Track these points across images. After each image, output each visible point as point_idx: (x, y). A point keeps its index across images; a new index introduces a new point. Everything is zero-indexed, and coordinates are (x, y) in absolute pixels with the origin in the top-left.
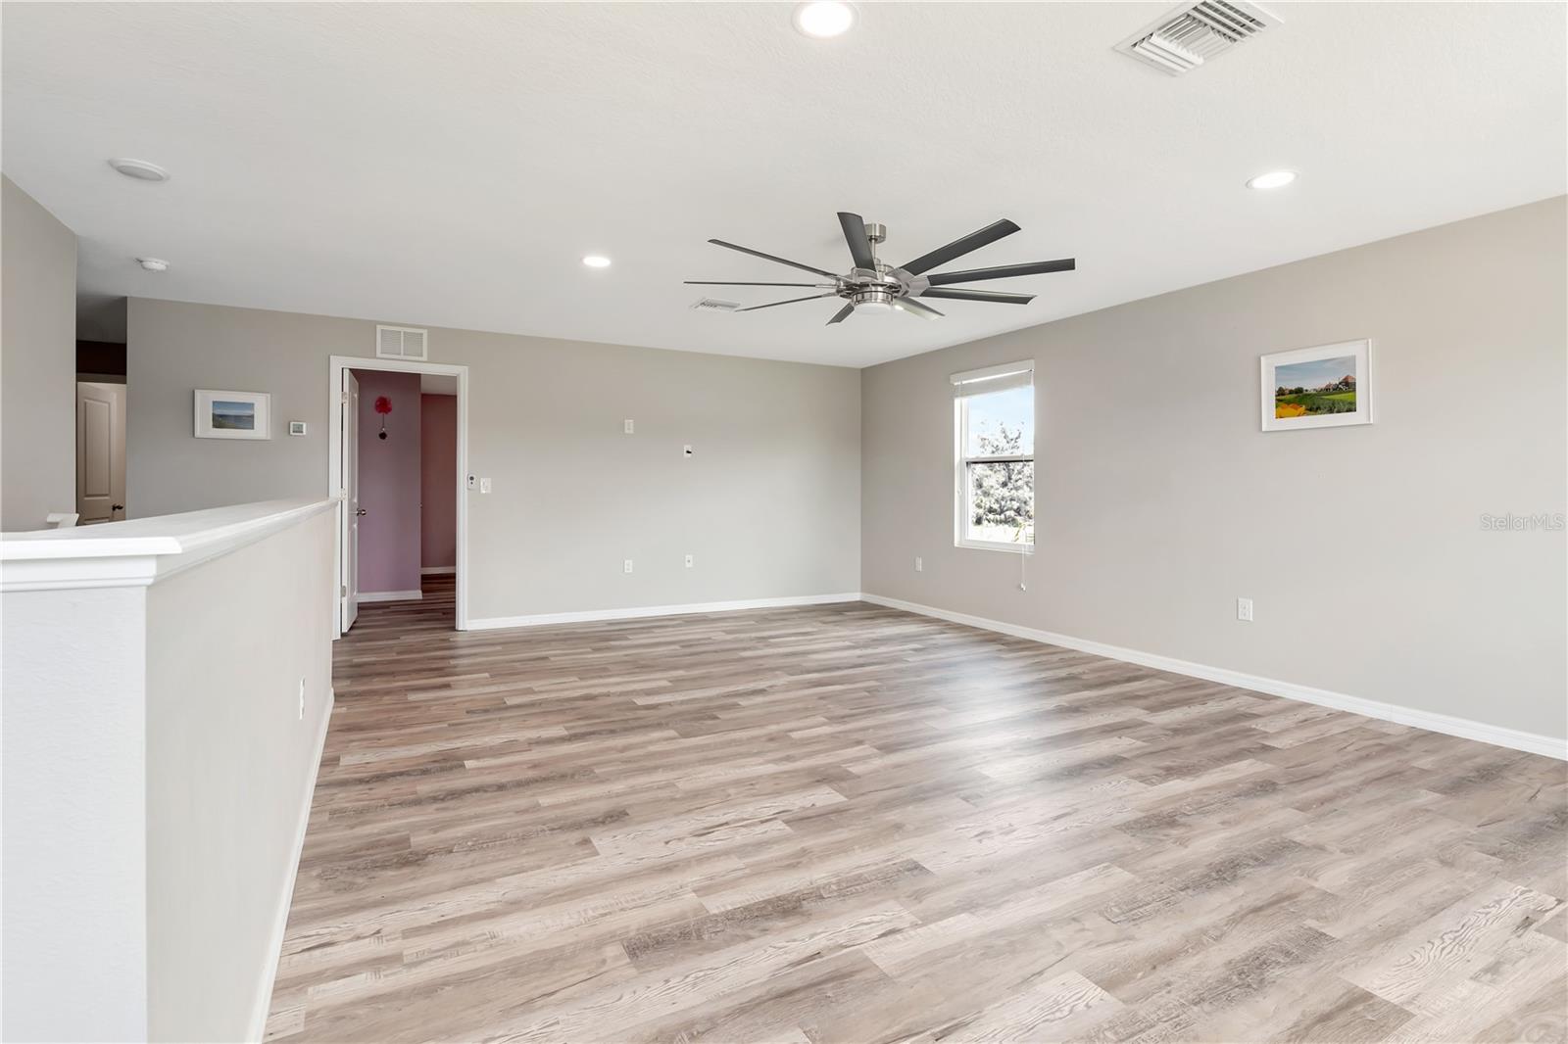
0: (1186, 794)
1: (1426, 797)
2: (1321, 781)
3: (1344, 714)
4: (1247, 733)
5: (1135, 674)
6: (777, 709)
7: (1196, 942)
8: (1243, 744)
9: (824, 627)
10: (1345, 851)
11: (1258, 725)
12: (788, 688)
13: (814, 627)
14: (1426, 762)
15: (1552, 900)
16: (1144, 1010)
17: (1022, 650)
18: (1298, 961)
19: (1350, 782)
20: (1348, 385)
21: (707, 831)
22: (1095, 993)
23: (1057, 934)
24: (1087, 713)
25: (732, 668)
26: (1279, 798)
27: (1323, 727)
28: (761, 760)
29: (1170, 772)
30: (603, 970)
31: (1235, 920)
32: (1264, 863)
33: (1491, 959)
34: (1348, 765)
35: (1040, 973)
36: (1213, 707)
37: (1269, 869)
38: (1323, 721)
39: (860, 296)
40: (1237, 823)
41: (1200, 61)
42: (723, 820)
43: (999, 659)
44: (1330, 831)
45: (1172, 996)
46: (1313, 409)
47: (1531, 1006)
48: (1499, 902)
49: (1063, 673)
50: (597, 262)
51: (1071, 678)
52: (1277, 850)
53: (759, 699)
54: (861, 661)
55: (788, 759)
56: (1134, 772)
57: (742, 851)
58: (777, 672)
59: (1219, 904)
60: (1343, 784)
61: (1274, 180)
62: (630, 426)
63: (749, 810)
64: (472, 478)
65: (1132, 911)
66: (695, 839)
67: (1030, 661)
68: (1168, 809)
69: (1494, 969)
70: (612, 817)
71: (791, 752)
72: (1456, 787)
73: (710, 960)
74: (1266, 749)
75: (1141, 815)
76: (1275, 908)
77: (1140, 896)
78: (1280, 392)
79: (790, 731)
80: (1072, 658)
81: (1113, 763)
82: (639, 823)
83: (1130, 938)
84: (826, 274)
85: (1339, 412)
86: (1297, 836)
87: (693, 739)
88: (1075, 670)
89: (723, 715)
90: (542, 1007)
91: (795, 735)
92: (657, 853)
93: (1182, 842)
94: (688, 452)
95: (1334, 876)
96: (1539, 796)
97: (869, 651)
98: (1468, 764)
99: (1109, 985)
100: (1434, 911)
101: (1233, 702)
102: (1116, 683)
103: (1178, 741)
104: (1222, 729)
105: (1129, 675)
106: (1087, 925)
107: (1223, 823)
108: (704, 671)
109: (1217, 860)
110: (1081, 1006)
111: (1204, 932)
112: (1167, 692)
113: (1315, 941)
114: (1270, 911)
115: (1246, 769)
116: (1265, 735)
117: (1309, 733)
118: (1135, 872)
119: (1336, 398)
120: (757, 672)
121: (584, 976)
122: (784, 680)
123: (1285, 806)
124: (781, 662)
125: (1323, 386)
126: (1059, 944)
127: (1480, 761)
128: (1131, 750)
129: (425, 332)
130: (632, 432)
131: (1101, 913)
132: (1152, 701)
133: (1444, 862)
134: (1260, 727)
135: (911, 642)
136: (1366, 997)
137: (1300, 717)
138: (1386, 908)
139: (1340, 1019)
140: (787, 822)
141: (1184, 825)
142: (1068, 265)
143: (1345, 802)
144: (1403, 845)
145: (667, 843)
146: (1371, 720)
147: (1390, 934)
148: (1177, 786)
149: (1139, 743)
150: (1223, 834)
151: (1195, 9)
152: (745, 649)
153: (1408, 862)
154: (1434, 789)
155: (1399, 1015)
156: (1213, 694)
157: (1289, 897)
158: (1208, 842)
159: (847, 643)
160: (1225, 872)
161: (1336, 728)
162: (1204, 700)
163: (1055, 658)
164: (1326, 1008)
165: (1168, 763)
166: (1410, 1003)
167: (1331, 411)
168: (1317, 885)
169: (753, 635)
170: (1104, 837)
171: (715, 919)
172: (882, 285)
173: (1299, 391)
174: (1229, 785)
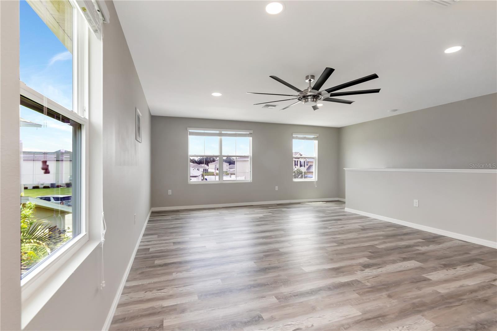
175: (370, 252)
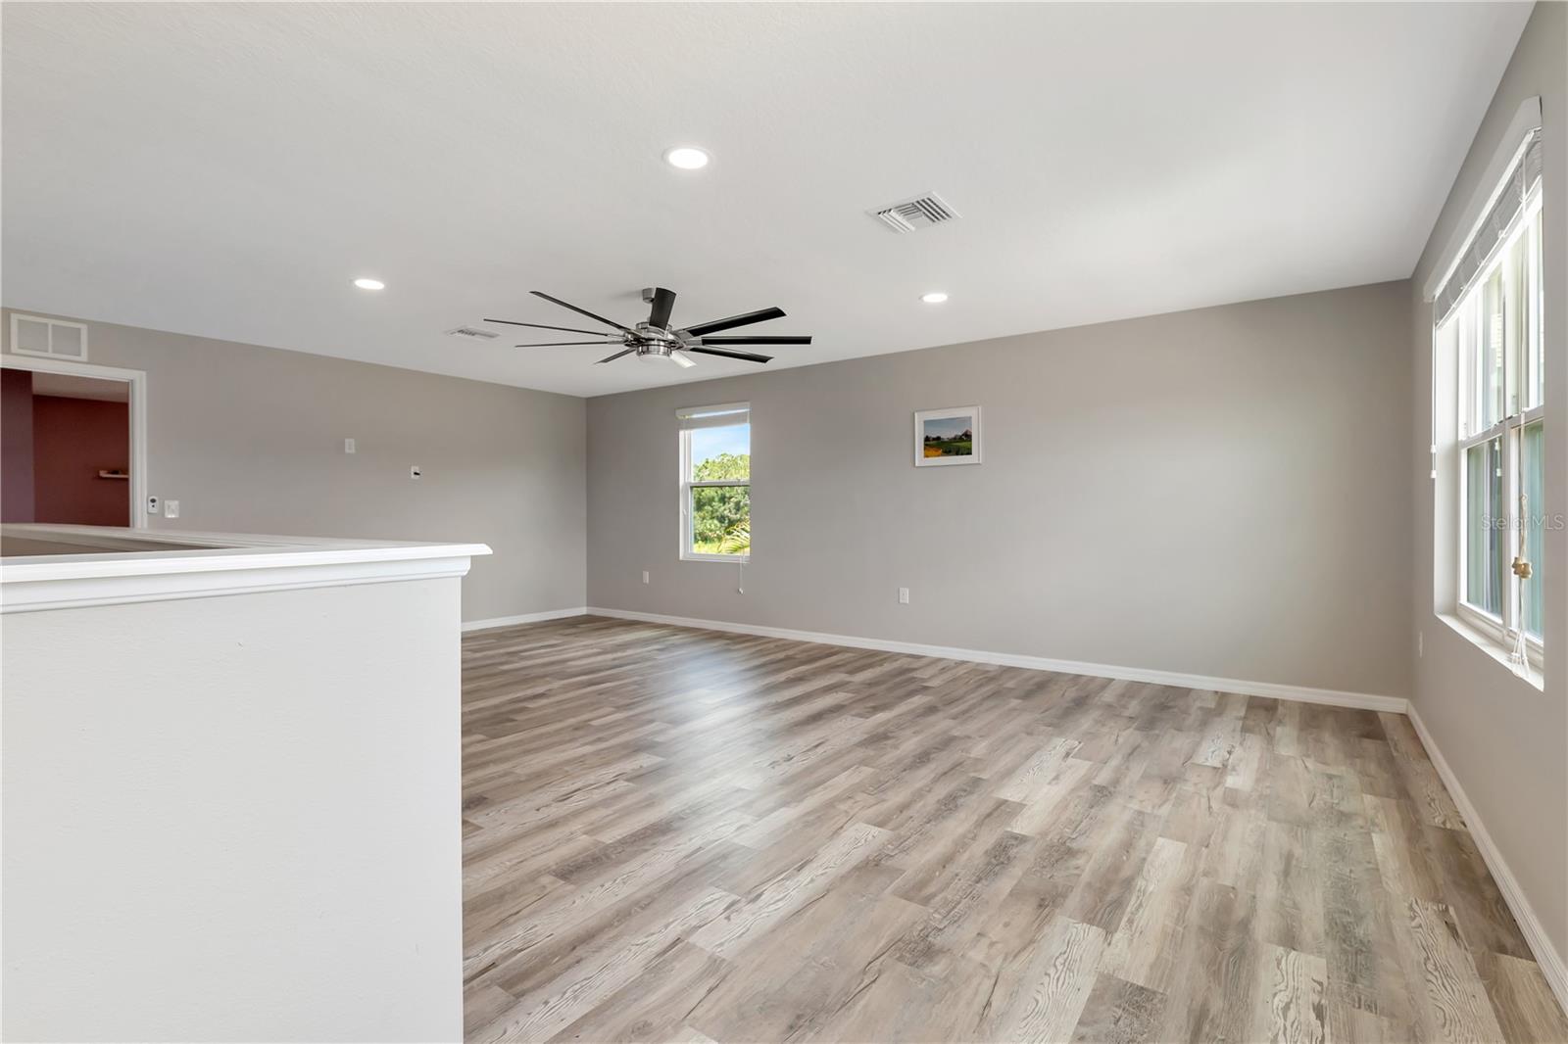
0: (889, 721)
1: (1014, 703)
2: (961, 701)
3: (963, 663)
4: (912, 680)
5: (830, 651)
6: (565, 707)
7: (919, 795)
8: (912, 687)
9: (566, 639)
10: (981, 737)
11: (917, 674)
12: (566, 689)
13: (557, 639)
14: (1011, 684)
15: (1077, 742)
16: (903, 832)
17: (744, 642)
18: (971, 793)
19: (975, 701)
20: (968, 436)
21: (566, 797)
22: (875, 830)
23: (843, 807)
24: (809, 680)
25: (500, 680)
26: (940, 715)
27: (954, 671)
28: (578, 744)
29: (876, 709)
30: (545, 892)
31: (936, 780)
32: (942, 750)
33: (1054, 774)
34: (973, 691)
35: (842, 827)
36: (887, 667)
37: (945, 753)
38: (954, 668)
39: (645, 348)
40: (922, 731)
41: (913, 228)
42: (576, 786)
43: (729, 650)
44: (971, 727)
45: (915, 822)
46: (947, 452)
47: (1073, 790)
48: (1055, 748)
49: (781, 655)
50: (369, 284)
51: (788, 658)
52: (947, 742)
53: (544, 701)
54: (616, 662)
55: (600, 740)
56: (853, 713)
57: (605, 803)
58: (548, 679)
59: (924, 776)
60: (971, 702)
61: (935, 298)
62: (350, 447)
63: (592, 778)
64: (153, 501)
65: (879, 787)
66: (561, 803)
67: (754, 650)
68: (882, 729)
69: (1056, 778)
70: (473, 802)
71: (600, 735)
72: (1027, 695)
73: (627, 868)
74: (926, 688)
75: (866, 736)
76: (954, 771)
77: (882, 779)
78: (927, 439)
79: (590, 720)
80: (783, 645)
81: (837, 709)
82: (502, 802)
83: (884, 800)
84: (619, 327)
85: (962, 454)
86: (955, 733)
87: (502, 739)
88: (790, 653)
89: (520, 717)
90: (515, 922)
91: (594, 723)
92: (533, 819)
93: (896, 747)
94: (416, 474)
95: (979, 749)
96: (1066, 694)
97: (619, 654)
98: (1032, 682)
99: (881, 825)
100: (1028, 757)
101: (898, 662)
102: (820, 658)
103: (873, 690)
104: (897, 680)
105: (827, 652)
106: (858, 799)
107: (914, 733)
108: (474, 685)
109: (917, 752)
110: (870, 837)
111: (921, 789)
112: (856, 661)
113: (976, 782)
114: (951, 773)
115: (918, 701)
116: (923, 680)
117: (947, 676)
118: (873, 767)
119: (958, 445)
120: (527, 680)
121: (535, 898)
122: (557, 684)
123: (945, 718)
124: (542, 671)
125: (953, 436)
126: (846, 812)
127: (1036, 680)
128: (846, 700)
129: (84, 328)
130: (353, 451)
131: (863, 792)
132: (849, 667)
133: (1028, 734)
134: (919, 676)
135: (652, 644)
136: (1005, 801)
137: (940, 667)
138: (1006, 761)
139: (995, 814)
140: (628, 780)
141: (893, 737)
142: (807, 341)
143: (975, 711)
144: (1009, 728)
145: (538, 810)
146: (978, 664)
147: (1009, 773)
148: (881, 716)
149: (850, 695)
150: (916, 739)
151: (918, 202)
152: (502, 664)
153: (1012, 737)
154: (1017, 698)
155: (1021, 806)
156: (885, 659)
157: (960, 764)
158: (910, 744)
159: (595, 650)
160: (923, 758)
161: (961, 671)
162: (881, 662)
163: (772, 645)
164: (988, 811)
165: (872, 704)
166: (1024, 800)
167: (957, 454)
168: (972, 756)
169: (502, 651)
170: (849, 752)
171: (614, 846)
172: (664, 341)
173: (938, 438)
174: (912, 711)
175: (513, 720)
